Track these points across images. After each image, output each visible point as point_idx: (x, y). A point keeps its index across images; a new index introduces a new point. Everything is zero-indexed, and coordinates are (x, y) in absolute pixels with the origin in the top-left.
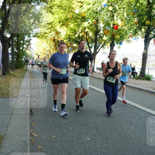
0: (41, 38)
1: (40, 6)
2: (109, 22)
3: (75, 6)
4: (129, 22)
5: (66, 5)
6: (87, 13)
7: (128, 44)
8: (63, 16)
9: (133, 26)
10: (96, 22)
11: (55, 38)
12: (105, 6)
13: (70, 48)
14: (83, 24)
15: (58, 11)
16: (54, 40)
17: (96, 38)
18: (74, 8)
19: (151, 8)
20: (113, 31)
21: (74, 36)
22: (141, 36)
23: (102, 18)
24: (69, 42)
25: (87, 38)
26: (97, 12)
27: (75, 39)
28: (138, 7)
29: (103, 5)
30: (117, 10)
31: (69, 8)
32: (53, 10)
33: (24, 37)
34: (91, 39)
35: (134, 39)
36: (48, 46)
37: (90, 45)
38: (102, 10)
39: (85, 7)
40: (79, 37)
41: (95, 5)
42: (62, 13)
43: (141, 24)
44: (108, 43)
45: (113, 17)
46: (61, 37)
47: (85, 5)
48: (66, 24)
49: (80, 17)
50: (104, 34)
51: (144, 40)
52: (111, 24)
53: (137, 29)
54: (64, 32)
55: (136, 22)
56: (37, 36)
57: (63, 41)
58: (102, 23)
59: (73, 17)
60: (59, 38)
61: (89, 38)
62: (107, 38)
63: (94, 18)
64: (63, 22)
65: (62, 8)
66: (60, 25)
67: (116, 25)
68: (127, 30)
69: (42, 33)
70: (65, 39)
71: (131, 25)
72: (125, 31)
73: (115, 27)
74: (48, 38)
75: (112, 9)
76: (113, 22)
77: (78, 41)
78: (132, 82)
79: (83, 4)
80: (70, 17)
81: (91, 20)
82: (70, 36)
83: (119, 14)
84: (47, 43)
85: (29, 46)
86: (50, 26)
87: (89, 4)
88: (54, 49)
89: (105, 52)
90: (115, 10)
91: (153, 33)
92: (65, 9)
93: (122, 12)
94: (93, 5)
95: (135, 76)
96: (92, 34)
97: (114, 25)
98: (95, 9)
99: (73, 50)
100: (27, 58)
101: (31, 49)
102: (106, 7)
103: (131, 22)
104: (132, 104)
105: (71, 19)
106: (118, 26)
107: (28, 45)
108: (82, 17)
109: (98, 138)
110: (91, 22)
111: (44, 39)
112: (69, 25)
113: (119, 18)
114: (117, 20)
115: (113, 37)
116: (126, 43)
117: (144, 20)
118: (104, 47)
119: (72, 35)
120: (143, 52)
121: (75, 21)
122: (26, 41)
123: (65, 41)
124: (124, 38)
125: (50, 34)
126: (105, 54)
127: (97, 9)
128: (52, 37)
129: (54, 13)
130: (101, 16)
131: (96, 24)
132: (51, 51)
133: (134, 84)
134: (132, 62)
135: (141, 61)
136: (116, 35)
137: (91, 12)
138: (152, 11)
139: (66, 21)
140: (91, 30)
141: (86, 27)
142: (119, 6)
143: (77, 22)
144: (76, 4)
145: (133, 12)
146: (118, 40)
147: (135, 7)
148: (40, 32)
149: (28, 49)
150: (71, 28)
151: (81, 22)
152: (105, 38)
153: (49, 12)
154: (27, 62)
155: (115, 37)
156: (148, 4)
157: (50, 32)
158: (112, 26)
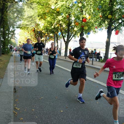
0: (23, 29)
1: (23, 3)
2: (79, 16)
3: (51, 2)
4: (95, 16)
5: (43, 2)
6: (61, 8)
7: (94, 34)
8: (41, 11)
9: (98, 19)
10: (68, 16)
11: (35, 29)
12: (75, 3)
13: (47, 37)
14: (58, 17)
15: (37, 7)
16: (34, 31)
17: (69, 29)
18: (50, 5)
19: (113, 5)
20: (82, 23)
21: (51, 27)
22: (105, 27)
23: (73, 13)
24: (47, 33)
25: (61, 29)
26: (69, 8)
27: (51, 30)
28: (102, 4)
29: (74, 2)
30: (85, 6)
31: (46, 4)
32: (33, 6)
33: (9, 28)
34: (64, 30)
35: (99, 30)
36: (30, 35)
37: (64, 35)
38: (73, 6)
39: (59, 4)
40: (54, 28)
41: (68, 2)
42: (40, 9)
43: (105, 18)
44: (78, 33)
45: (83, 12)
46: (40, 28)
47: (59, 2)
48: (44, 18)
49: (56, 12)
50: (75, 26)
51: (107, 31)
52: (81, 17)
53: (101, 21)
54: (42, 24)
55: (100, 16)
56: (20, 27)
57: (42, 31)
58: (73, 16)
59: (49, 12)
60: (38, 29)
61: (63, 29)
62: (77, 29)
63: (67, 13)
64: (41, 15)
65: (40, 4)
66: (39, 18)
67: (85, 18)
68: (93, 22)
69: (24, 25)
70: (43, 30)
71: (97, 19)
72: (92, 23)
73: (84, 20)
74: (29, 29)
75: (81, 6)
76: (83, 16)
77: (54, 31)
78: (98, 64)
79: (58, 1)
80: (47, 12)
81: (65, 14)
82: (47, 27)
83: (87, 9)
84: (28, 33)
85: (14, 36)
86: (31, 19)
87: (63, 1)
88: (34, 38)
89: (77, 40)
90: (84, 6)
91: (114, 25)
92: (43, 5)
93: (89, 7)
94: (66, 2)
95: (100, 60)
96: (65, 26)
97: (83, 18)
98: (67, 5)
99: (50, 39)
100: (11, 45)
101: (15, 38)
102: (77, 4)
103: (97, 16)
104: (98, 83)
105: (48, 14)
106: (86, 19)
107: (12, 35)
108: (57, 12)
109: (69, 110)
110: (64, 16)
111: (26, 29)
112: (47, 18)
113: (87, 13)
114: (85, 14)
115: (82, 28)
116: (93, 33)
117: (107, 14)
118: (75, 36)
119: (49, 27)
120: (106, 40)
121: (51, 15)
122: (10, 31)
123: (43, 31)
124: (91, 29)
125: (30, 25)
126: (76, 42)
127: (69, 5)
128: (32, 28)
129: (34, 8)
130: (72, 11)
131: (69, 18)
132: (32, 40)
133: (99, 66)
134: (98, 48)
135: (105, 47)
136: (85, 27)
137: (64, 7)
138: (113, 8)
139: (44, 15)
140: (65, 22)
141: (60, 20)
142: (87, 3)
143: (53, 16)
144: (52, 1)
145: (99, 8)
146: (86, 31)
147: (100, 4)
148: (23, 24)
149: (13, 38)
150: (48, 21)
151: (56, 16)
152: (76, 29)
153: (30, 7)
154: (12, 49)
155: (84, 28)
156: (110, 2)
157: (30, 24)
158: (81, 19)
